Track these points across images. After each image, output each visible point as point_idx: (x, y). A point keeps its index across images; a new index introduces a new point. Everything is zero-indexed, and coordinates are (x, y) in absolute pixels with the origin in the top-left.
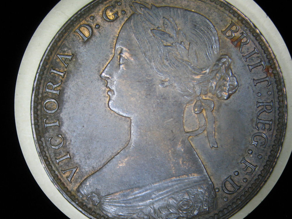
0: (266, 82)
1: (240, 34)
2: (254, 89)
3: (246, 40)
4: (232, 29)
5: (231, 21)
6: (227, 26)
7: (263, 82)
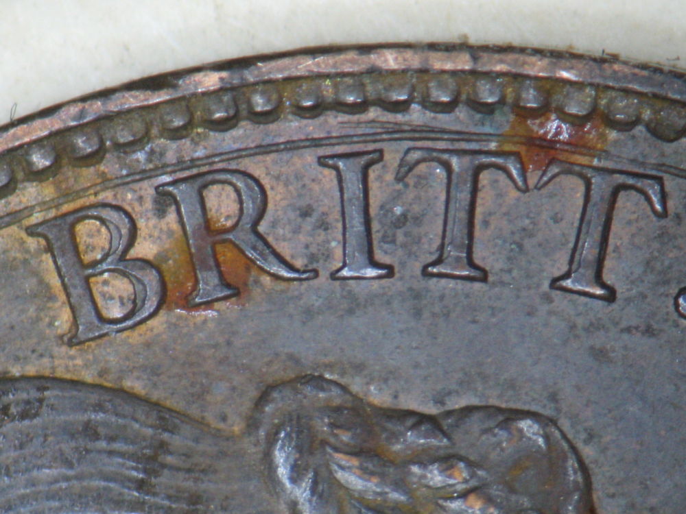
0: (627, 202)
1: (161, 212)
2: (631, 316)
3: (233, 195)
4: (87, 258)
5: (31, 231)
6: (55, 282)
7: (616, 227)
